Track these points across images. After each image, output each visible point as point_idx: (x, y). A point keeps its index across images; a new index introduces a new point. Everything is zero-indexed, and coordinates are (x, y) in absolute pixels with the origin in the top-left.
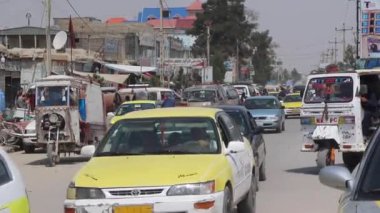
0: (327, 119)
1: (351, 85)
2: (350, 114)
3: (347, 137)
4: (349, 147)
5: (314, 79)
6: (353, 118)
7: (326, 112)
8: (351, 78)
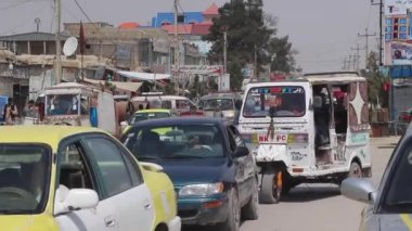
0: (272, 137)
1: (302, 96)
2: (302, 131)
3: (297, 159)
4: (301, 170)
5: (254, 89)
6: (307, 135)
7: (271, 128)
8: (302, 88)
